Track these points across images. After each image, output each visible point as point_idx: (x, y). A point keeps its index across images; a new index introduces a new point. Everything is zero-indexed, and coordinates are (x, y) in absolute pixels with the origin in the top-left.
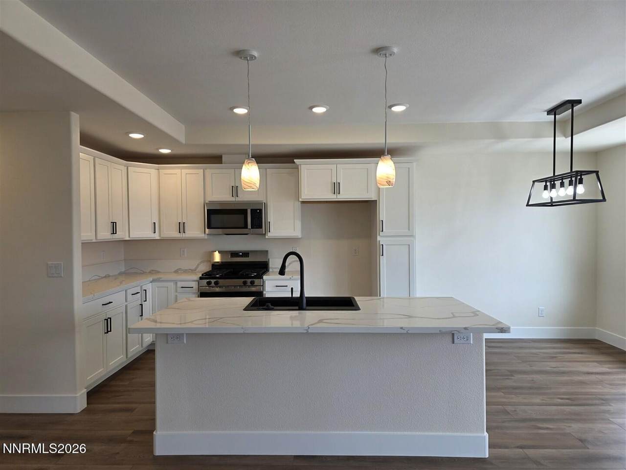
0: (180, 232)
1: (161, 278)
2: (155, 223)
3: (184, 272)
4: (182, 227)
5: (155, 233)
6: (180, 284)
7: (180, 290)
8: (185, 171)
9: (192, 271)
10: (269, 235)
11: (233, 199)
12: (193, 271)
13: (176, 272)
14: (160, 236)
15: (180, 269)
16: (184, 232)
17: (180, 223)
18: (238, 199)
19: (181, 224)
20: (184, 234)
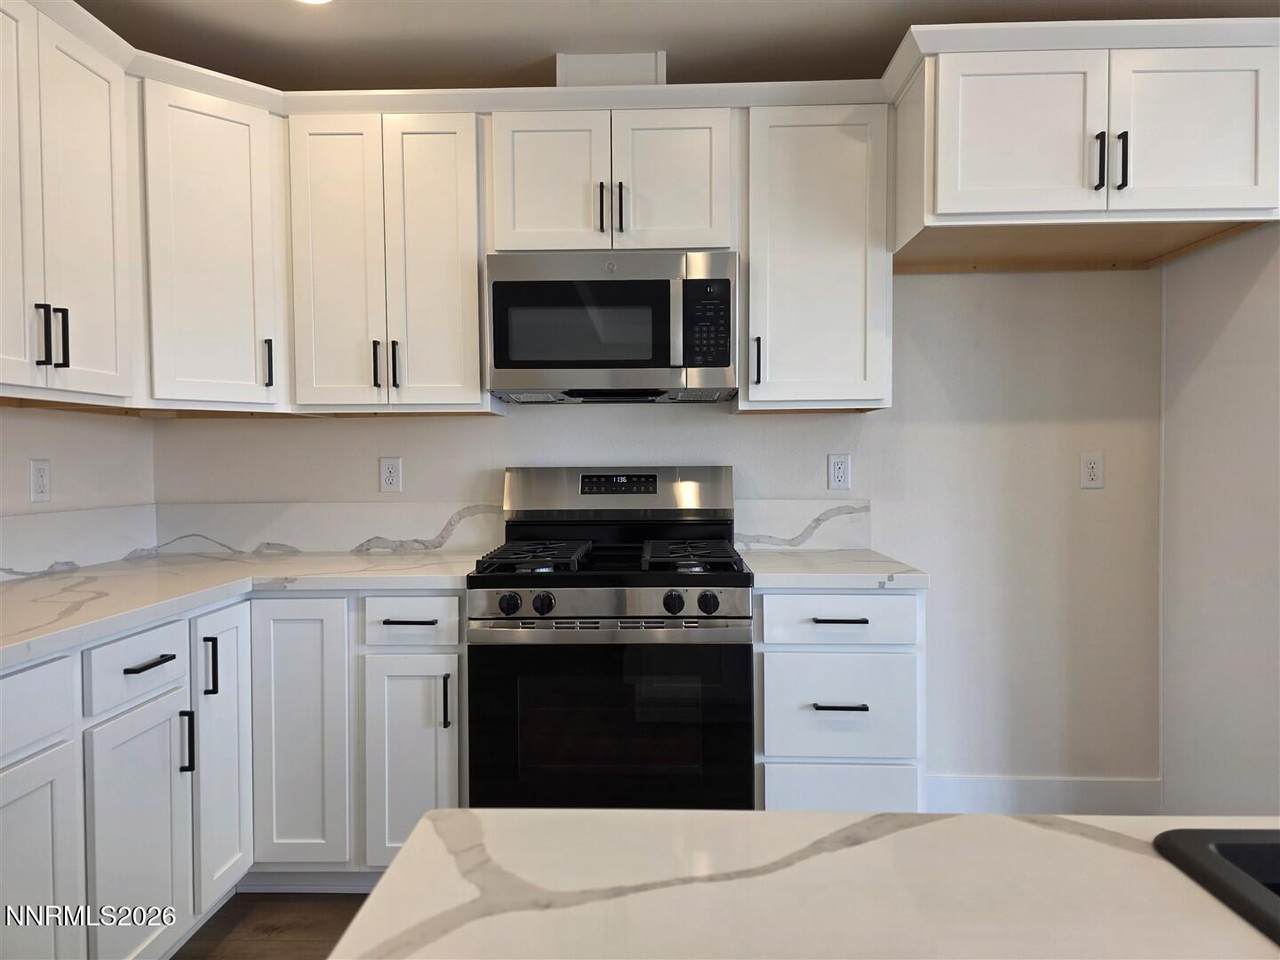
0: (376, 384)
1: (293, 580)
2: (269, 342)
3: (395, 551)
4: (385, 363)
5: (270, 383)
6: (380, 609)
7: (377, 633)
8: (396, 121)
9: (427, 547)
10: (757, 397)
11: (602, 242)
12: (429, 549)
13: (362, 550)
14: (293, 397)
15: (377, 540)
16: (395, 384)
17: (376, 344)
18: (623, 242)
19: (381, 350)
20: (393, 389)
